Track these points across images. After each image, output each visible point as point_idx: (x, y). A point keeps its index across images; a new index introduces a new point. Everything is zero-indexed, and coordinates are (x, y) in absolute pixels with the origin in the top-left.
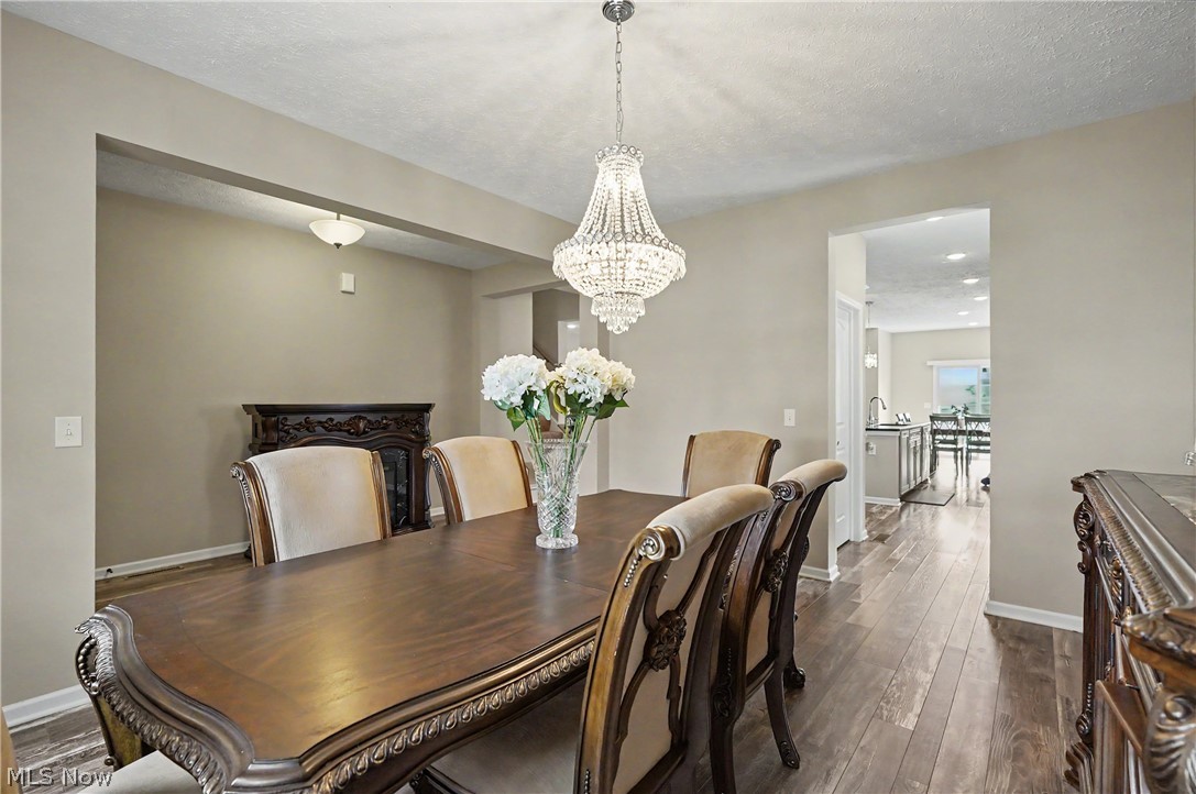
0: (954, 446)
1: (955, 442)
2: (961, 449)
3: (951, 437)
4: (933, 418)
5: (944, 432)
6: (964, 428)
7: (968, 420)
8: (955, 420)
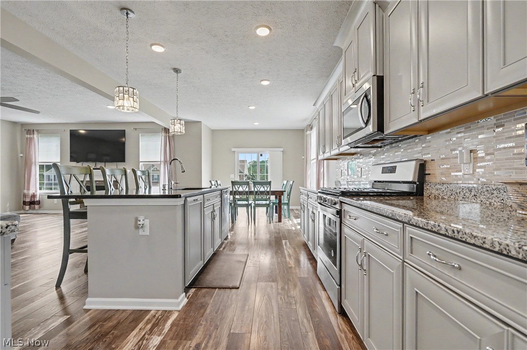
0: (246, 203)
1: (247, 200)
2: (251, 204)
3: (245, 197)
4: (234, 183)
5: (240, 193)
6: (253, 190)
7: (255, 184)
8: (248, 184)
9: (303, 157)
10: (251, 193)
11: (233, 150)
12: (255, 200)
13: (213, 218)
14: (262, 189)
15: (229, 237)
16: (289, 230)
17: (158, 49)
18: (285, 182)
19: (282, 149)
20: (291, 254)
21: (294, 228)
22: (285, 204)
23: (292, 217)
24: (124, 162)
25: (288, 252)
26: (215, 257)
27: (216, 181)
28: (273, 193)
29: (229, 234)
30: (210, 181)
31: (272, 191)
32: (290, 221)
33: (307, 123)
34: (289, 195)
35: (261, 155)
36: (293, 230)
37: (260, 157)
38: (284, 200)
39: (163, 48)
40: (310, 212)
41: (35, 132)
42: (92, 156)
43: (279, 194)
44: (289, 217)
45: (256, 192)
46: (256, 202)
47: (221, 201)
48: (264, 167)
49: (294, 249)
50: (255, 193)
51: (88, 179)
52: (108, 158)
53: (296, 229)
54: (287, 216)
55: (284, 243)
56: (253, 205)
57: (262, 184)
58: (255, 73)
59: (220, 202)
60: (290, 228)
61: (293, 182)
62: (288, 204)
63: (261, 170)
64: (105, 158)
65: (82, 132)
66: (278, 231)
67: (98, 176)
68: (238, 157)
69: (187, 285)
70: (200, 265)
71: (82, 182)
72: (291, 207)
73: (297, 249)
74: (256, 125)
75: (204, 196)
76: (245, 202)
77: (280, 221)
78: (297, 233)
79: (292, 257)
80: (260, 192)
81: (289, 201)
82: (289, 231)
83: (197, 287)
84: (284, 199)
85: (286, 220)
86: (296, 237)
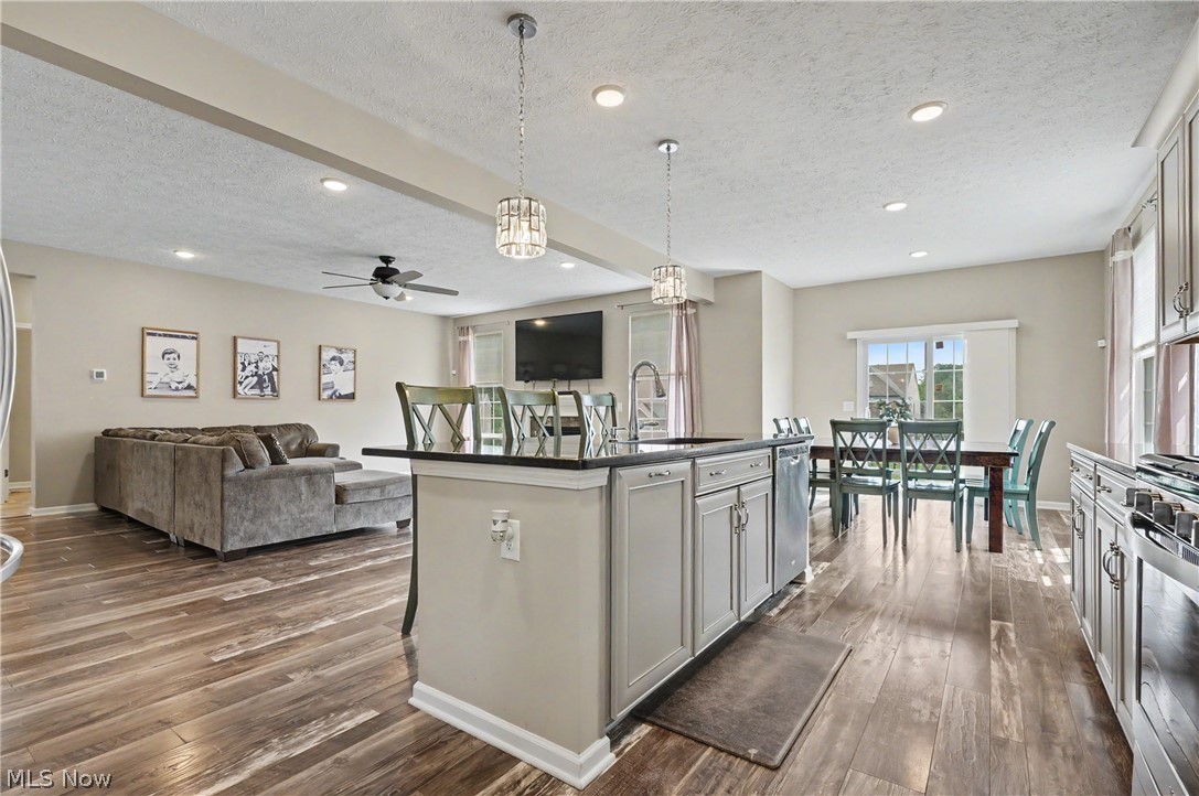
2: (896, 486)
4: (838, 426)
5: (859, 454)
6: (898, 446)
9: (1101, 343)
10: (892, 455)
11: (850, 335)
12: (908, 477)
13: (738, 527)
14: (929, 446)
15: (809, 578)
16: (1024, 584)
17: (610, 99)
18: (1022, 425)
19: (1014, 323)
20: (1016, 683)
21: (1047, 581)
22: (1016, 495)
23: (1048, 540)
24: (601, 377)
25: (1006, 672)
26: (746, 638)
27: (796, 420)
28: (972, 458)
29: (808, 570)
30: (776, 421)
31: (963, 454)
32: (1038, 553)
33: (1119, 223)
34: (1034, 468)
35: (940, 345)
36: (1043, 588)
37: (937, 352)
38: (1014, 481)
39: (620, 95)
40: (1106, 547)
41: (470, 331)
42: (560, 368)
43: (996, 463)
44: (1035, 537)
45: (910, 455)
46: (911, 484)
47: (774, 477)
48: (946, 381)
49: (1035, 662)
50: (904, 456)
51: (551, 414)
52: (587, 372)
53: (1058, 587)
54: (1027, 534)
55: (993, 632)
56: (900, 489)
57: (929, 430)
58: (887, 91)
59: (770, 480)
60: (1032, 578)
61: (1052, 424)
62: (1030, 497)
63: (938, 389)
64: (583, 371)
65: (540, 323)
66: (982, 584)
67: (567, 408)
68: (866, 358)
69: (620, 714)
70: (677, 658)
71: (541, 418)
72: (1040, 505)
73: (1046, 669)
74: (919, 258)
75: (694, 464)
76: (879, 481)
77: (995, 545)
78: (1057, 603)
79: (1017, 699)
80: (921, 452)
81: (1033, 485)
82: (1028, 591)
83: (659, 722)
84: (1015, 479)
85: (1022, 545)
86: (1052, 619)
